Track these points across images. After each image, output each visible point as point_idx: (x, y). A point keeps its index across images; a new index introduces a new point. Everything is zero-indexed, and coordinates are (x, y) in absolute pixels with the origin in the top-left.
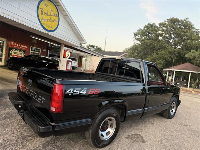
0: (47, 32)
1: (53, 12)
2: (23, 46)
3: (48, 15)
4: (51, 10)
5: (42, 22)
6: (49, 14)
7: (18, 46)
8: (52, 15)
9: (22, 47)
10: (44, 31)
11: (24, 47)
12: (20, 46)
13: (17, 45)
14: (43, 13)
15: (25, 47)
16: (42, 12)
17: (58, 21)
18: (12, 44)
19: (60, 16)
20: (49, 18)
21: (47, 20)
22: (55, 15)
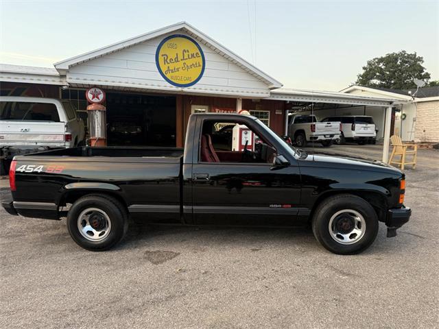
0: (180, 89)
1: (188, 51)
4: (184, 51)
5: (168, 76)
6: (180, 57)
8: (186, 57)
10: (174, 88)
14: (168, 61)
16: (165, 61)
17: (201, 64)
19: (205, 54)
20: (180, 64)
21: (178, 70)
22: (193, 55)
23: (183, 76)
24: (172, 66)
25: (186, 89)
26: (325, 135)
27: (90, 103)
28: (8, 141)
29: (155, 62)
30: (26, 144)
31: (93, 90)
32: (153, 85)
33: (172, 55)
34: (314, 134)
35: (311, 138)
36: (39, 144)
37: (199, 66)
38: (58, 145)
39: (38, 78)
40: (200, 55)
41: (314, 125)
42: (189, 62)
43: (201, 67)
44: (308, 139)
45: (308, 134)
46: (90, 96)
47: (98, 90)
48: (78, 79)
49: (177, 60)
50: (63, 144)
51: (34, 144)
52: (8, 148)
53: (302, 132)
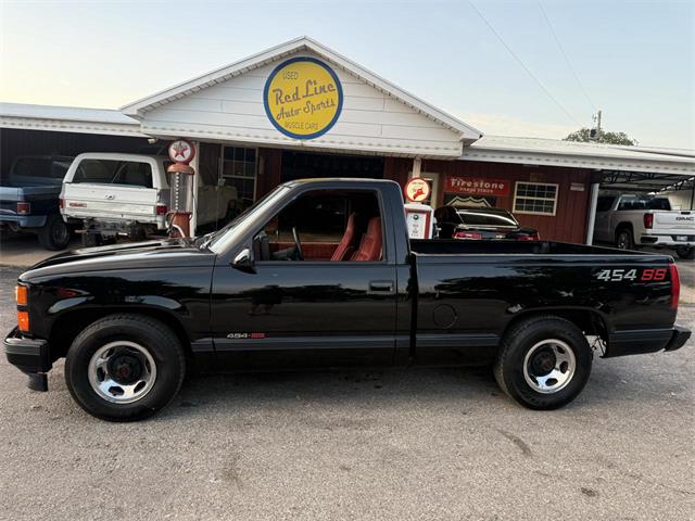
0: (298, 142)
1: (315, 83)
2: (487, 185)
3: (298, 99)
5: (281, 122)
6: (302, 92)
7: (472, 187)
8: (311, 91)
9: (484, 187)
10: (290, 142)
11: (490, 188)
12: (479, 187)
13: (469, 184)
14: (283, 98)
15: (495, 185)
16: (278, 99)
17: (336, 103)
18: (453, 184)
19: (343, 85)
20: (301, 104)
21: (297, 112)
22: (322, 89)
23: (304, 121)
24: (287, 107)
25: (308, 143)
26: (674, 237)
27: (173, 163)
28: (91, 211)
29: (262, 101)
30: (110, 216)
31: (178, 143)
32: (257, 137)
33: (288, 90)
34: (649, 231)
35: (643, 239)
36: (125, 217)
37: (333, 105)
38: (148, 220)
39: (121, 128)
40: (335, 87)
41: (652, 215)
42: (315, 100)
43: (336, 107)
44: (637, 241)
45: (639, 231)
46: (172, 152)
47: (184, 144)
48: (154, 128)
49: (296, 97)
50: (153, 219)
51: (120, 216)
52: (92, 220)
53: (627, 227)
